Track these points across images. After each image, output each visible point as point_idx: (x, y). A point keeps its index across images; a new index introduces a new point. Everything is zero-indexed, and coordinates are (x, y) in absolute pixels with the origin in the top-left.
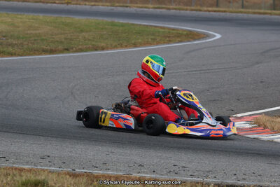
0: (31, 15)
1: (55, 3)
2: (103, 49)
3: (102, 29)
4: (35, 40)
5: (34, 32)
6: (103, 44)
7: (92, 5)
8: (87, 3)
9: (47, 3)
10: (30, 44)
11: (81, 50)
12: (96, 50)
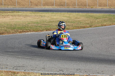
0: (77, 13)
1: (87, 8)
2: (105, 25)
3: (105, 17)
4: (78, 23)
5: (77, 20)
6: (105, 24)
7: (102, 8)
8: (100, 7)
9: (84, 8)
10: (76, 25)
11: (96, 26)
12: (103, 26)
